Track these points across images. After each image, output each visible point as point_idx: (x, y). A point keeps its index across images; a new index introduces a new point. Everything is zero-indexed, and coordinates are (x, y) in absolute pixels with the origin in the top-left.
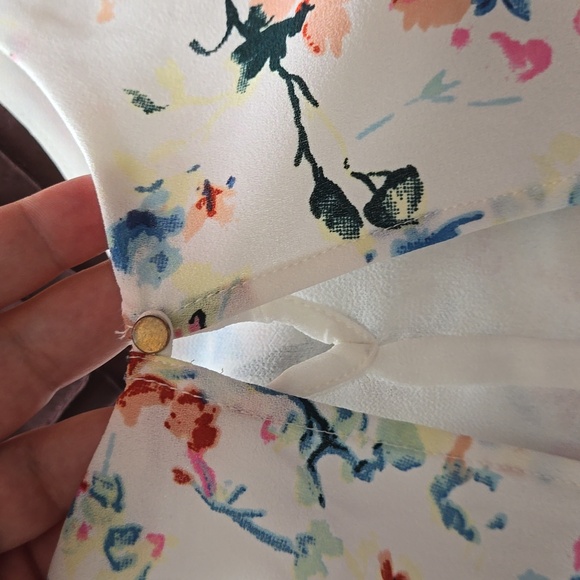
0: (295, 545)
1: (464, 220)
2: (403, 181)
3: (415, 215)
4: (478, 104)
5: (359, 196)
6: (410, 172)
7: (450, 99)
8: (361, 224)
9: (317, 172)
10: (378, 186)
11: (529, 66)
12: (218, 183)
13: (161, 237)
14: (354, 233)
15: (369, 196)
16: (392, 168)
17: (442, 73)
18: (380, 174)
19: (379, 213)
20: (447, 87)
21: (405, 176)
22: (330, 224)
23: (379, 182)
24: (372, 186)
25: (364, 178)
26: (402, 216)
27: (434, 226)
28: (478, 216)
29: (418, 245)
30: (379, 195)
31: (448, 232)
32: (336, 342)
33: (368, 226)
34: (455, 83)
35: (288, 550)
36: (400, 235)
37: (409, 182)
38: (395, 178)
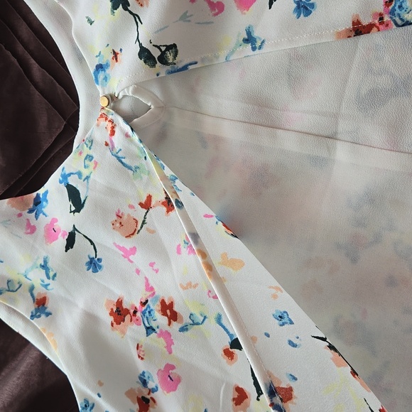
0: (133, 168)
1: (191, 64)
2: (171, 49)
3: (175, 61)
4: (199, 23)
5: (156, 53)
6: (174, 46)
7: (189, 21)
8: (156, 63)
9: (140, 45)
10: (163, 50)
11: (217, 11)
12: (117, 51)
13: (105, 71)
14: (153, 65)
15: (160, 53)
16: (168, 44)
17: (187, 12)
18: (164, 46)
19: (163, 59)
20: (188, 17)
21: (172, 47)
22: (145, 62)
23: (163, 49)
24: (161, 50)
25: (158, 47)
26: (170, 61)
27: (180, 66)
28: (196, 63)
29: (175, 72)
30: (163, 53)
31: (185, 68)
32: (152, 107)
33: (158, 64)
34: (191, 15)
35: (131, 170)
36: (169, 68)
37: (174, 50)
38: (169, 48)
